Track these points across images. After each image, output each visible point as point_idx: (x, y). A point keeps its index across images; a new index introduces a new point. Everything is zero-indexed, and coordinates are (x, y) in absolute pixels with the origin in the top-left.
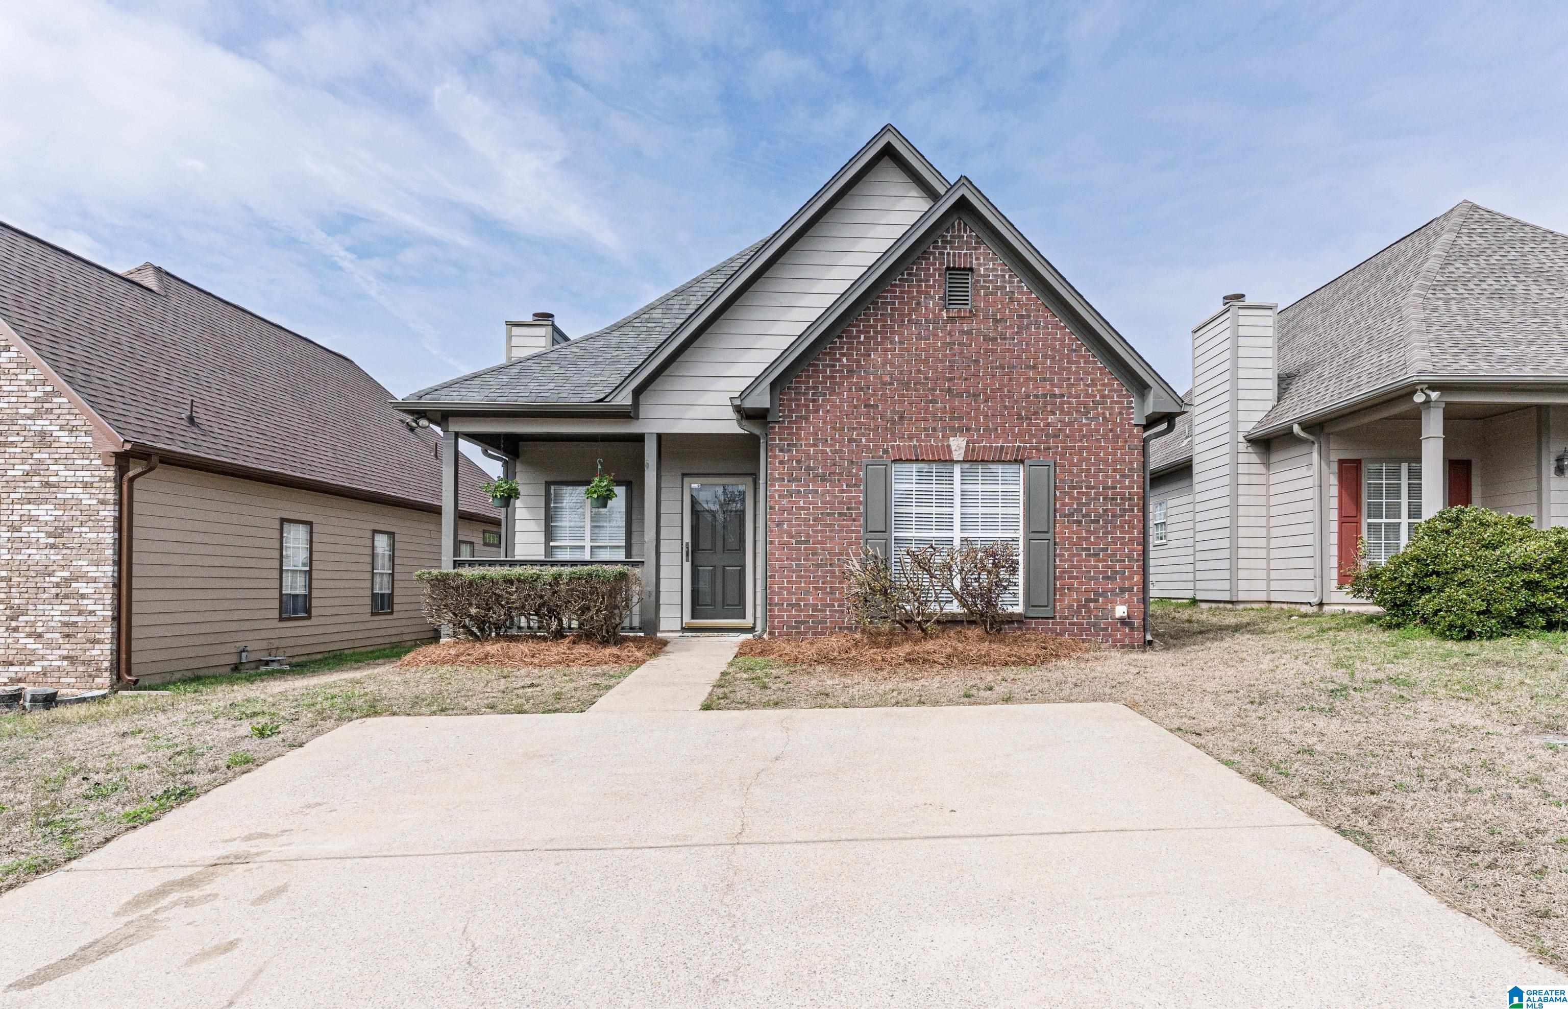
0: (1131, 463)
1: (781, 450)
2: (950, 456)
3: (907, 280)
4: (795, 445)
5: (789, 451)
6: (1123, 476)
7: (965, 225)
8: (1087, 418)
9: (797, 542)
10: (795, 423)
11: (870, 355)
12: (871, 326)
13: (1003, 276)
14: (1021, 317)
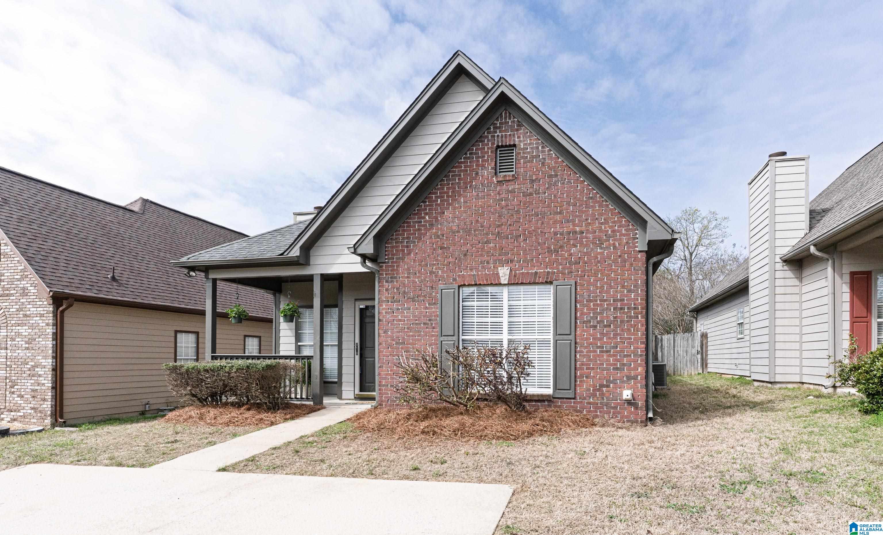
0: (636, 281)
1: (387, 282)
2: (498, 281)
3: (469, 158)
4: (396, 278)
5: (392, 282)
6: (629, 291)
7: (510, 114)
8: (601, 248)
9: (397, 343)
10: (396, 262)
11: (444, 213)
12: (445, 193)
13: (537, 148)
14: (550, 176)
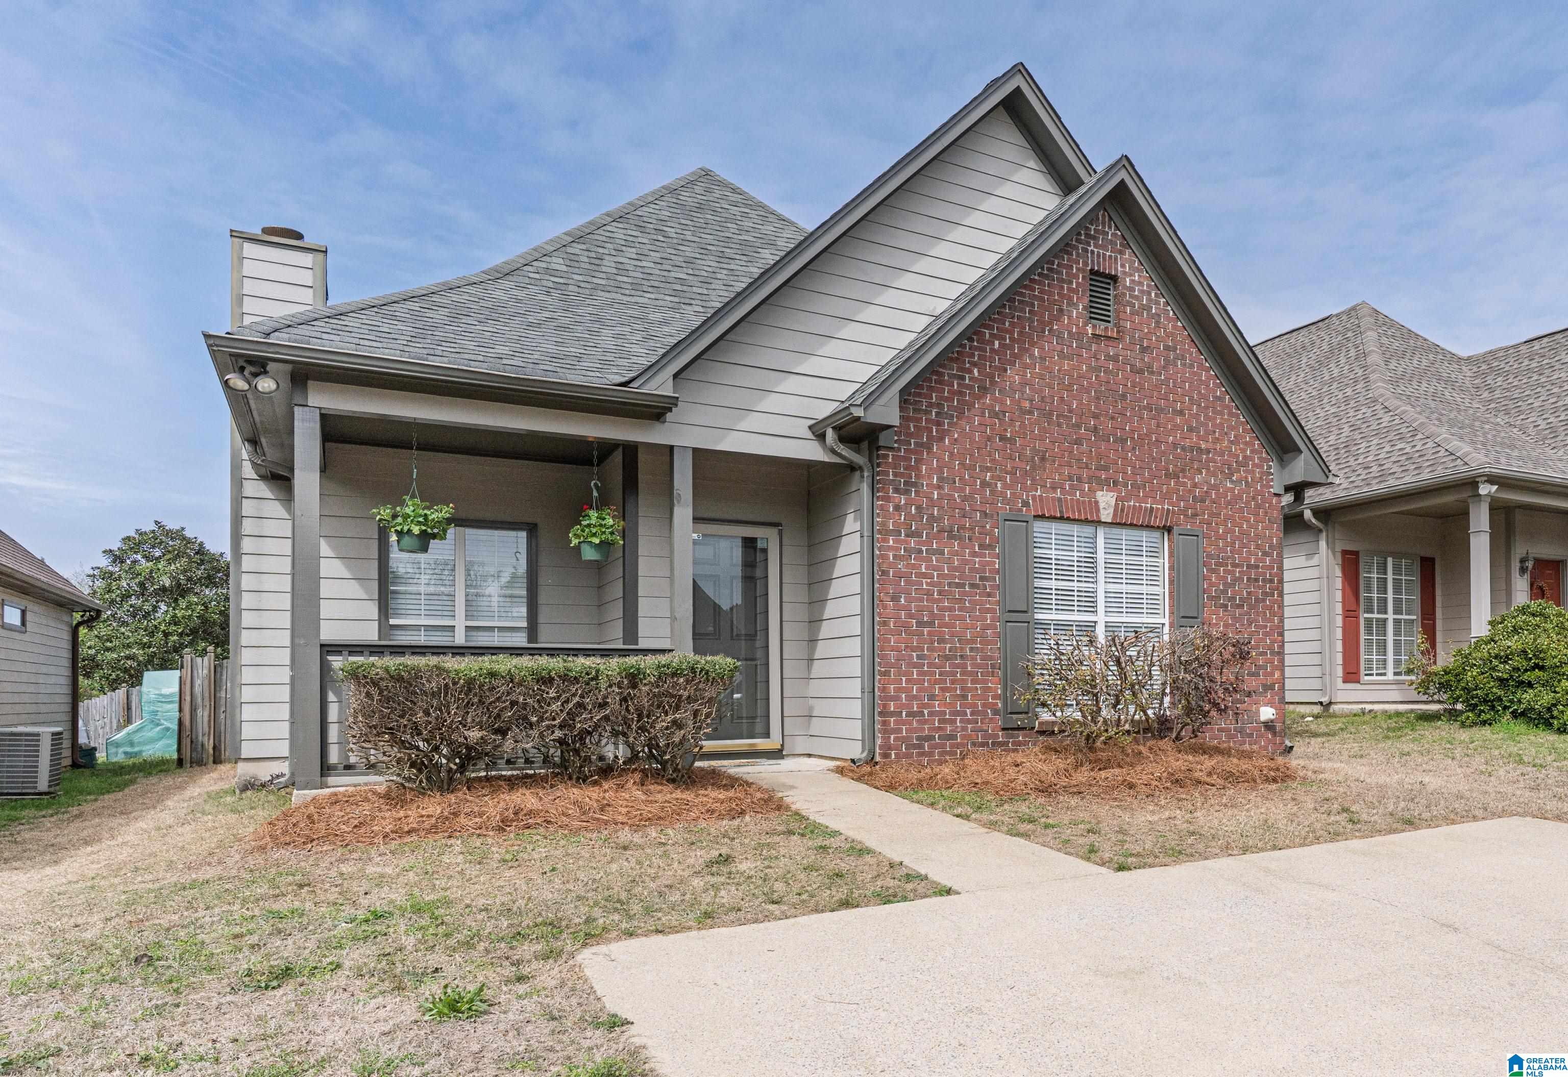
0: (1271, 538)
1: (897, 490)
2: (1098, 516)
3: (1047, 277)
4: (915, 484)
5: (907, 492)
6: (1265, 554)
7: (1111, 218)
8: (1232, 482)
9: (920, 624)
10: (914, 452)
11: (1006, 370)
12: (1007, 331)
13: (1149, 294)
14: (1167, 348)
